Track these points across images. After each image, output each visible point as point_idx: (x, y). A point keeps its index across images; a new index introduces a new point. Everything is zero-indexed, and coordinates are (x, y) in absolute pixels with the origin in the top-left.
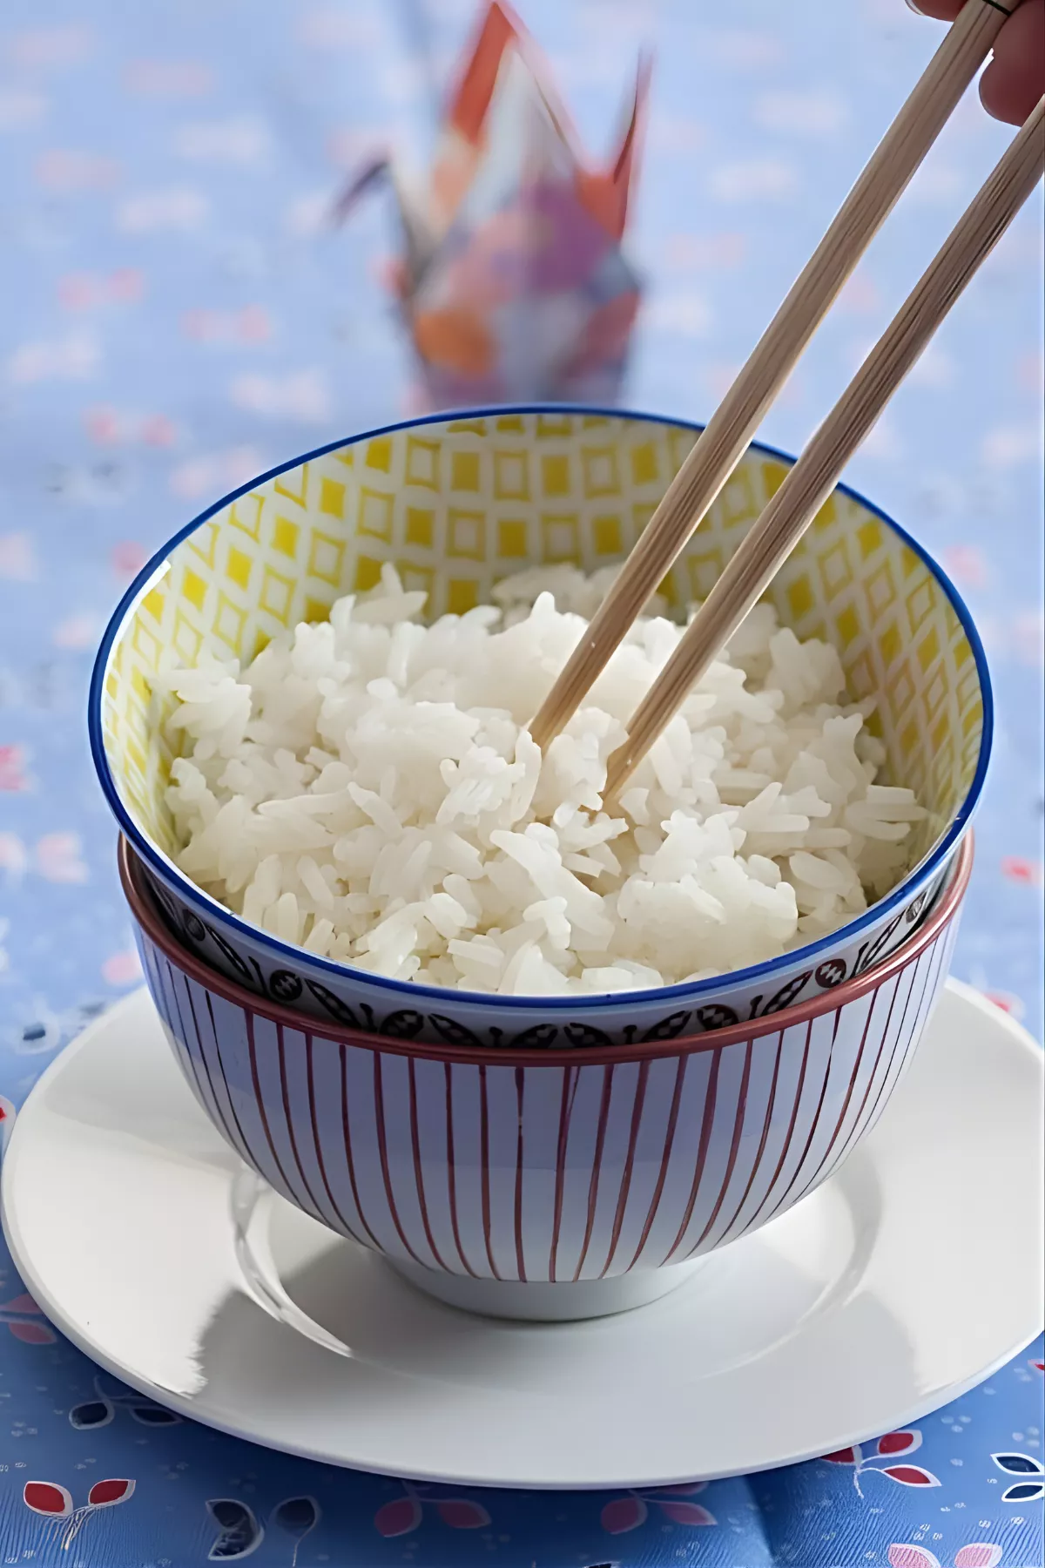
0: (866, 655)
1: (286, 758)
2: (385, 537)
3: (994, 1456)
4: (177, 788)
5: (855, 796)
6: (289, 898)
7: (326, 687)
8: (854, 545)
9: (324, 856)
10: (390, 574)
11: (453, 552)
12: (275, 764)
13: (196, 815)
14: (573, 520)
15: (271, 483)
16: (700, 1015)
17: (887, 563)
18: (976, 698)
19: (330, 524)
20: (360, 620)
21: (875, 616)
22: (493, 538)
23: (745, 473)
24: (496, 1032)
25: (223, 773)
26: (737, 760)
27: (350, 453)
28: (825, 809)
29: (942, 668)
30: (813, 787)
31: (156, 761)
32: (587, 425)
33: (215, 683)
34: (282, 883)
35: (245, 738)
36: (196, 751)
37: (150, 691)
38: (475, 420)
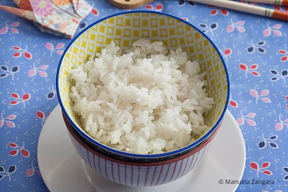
0: (204, 63)
1: (93, 86)
2: (112, 34)
4: (73, 93)
5: (202, 98)
6: (95, 124)
7: (101, 71)
8: (203, 44)
9: (102, 114)
10: (113, 43)
11: (125, 36)
12: (91, 88)
13: (76, 99)
14: (148, 30)
15: (91, 28)
16: (173, 155)
17: (209, 49)
18: (226, 83)
19: (101, 34)
20: (106, 53)
21: (206, 57)
22: (132, 33)
23: (182, 26)
24: (135, 159)
25: (81, 90)
26: (180, 89)
27: (106, 21)
28: (197, 104)
29: (220, 73)
30: (195, 99)
31: (68, 87)
32: (152, 15)
33: (79, 72)
34: (93, 120)
35: (85, 81)
36: (76, 84)
37: (67, 73)
38: (130, 14)
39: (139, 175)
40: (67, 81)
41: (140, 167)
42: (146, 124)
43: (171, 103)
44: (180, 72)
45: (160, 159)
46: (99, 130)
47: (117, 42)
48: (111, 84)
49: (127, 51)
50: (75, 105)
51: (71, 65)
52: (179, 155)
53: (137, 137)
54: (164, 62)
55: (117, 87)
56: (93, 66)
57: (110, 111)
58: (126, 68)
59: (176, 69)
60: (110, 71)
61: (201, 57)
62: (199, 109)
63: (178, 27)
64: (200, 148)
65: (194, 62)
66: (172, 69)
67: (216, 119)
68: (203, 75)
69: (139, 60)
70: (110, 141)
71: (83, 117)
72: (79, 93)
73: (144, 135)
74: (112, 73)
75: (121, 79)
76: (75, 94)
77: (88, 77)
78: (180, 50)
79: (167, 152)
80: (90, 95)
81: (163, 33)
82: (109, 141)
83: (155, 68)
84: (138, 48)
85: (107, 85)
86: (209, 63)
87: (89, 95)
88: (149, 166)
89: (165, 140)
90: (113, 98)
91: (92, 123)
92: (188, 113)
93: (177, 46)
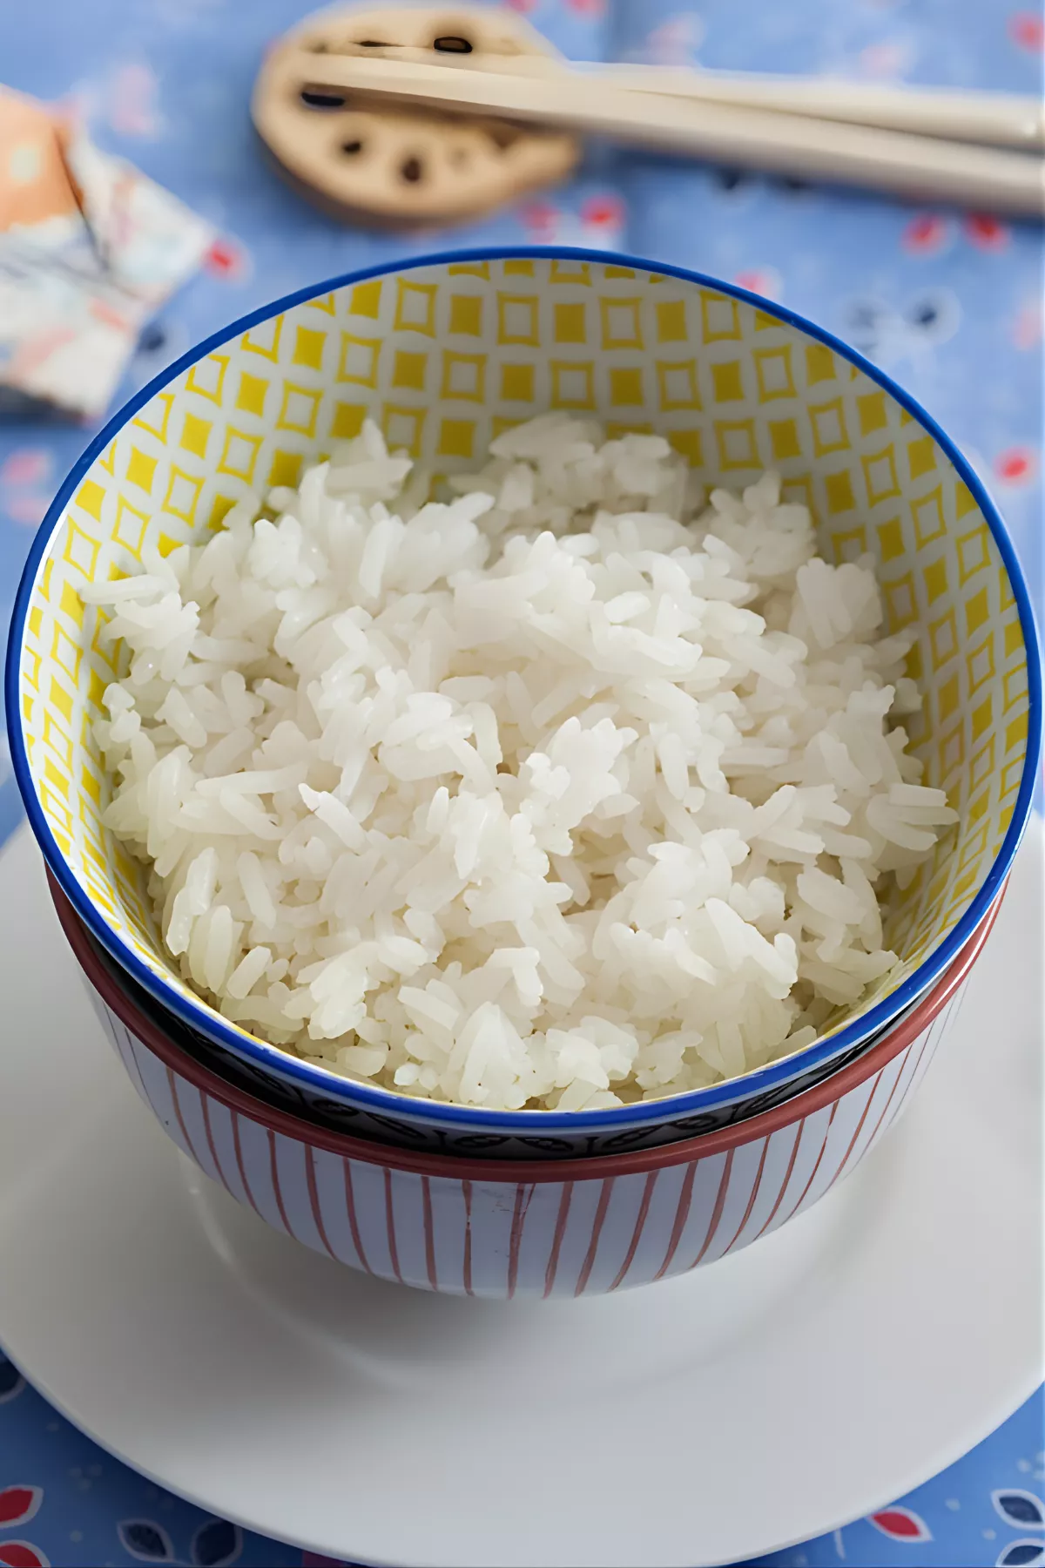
0: (908, 578)
1: (234, 683)
2: (370, 382)
3: (996, 1496)
4: (110, 723)
5: (880, 788)
6: (224, 913)
7: (284, 600)
8: (903, 461)
9: (266, 852)
10: (372, 434)
11: (446, 393)
12: (221, 696)
13: (128, 757)
14: (587, 368)
15: (237, 340)
16: (673, 1124)
17: (937, 494)
18: (1024, 706)
19: (302, 374)
20: (333, 492)
21: (921, 544)
22: (493, 380)
23: (785, 352)
24: (441, 1134)
25: (162, 702)
26: (748, 726)
27: (331, 300)
28: (843, 817)
29: (990, 641)
30: (832, 787)
31: (86, 685)
32: (609, 275)
33: (157, 598)
34: (217, 890)
35: (191, 655)
36: (134, 670)
37: (82, 605)
38: (478, 263)
39: (468, 1233)
40: (80, 653)
41: (470, 1185)
42: (524, 929)
43: (688, 810)
44: (758, 623)
45: (591, 1139)
46: (246, 951)
47: (403, 426)
48: (335, 679)
49: (456, 482)
50: (117, 797)
51: (110, 555)
52: (710, 1124)
53: (467, 1005)
54: (663, 558)
55: (367, 699)
56: (242, 568)
57: (314, 840)
58: (441, 584)
59: (734, 603)
60: (343, 601)
61: (891, 540)
62: (857, 851)
63: (761, 355)
64: (839, 1086)
65: (847, 568)
66: (708, 602)
67: (947, 917)
68: (898, 646)
69: (516, 544)
70: (307, 1021)
71: (160, 869)
72: (148, 723)
73: (506, 992)
74: (351, 610)
75: (402, 651)
76: (126, 727)
77: (206, 628)
78: (767, 490)
79: (645, 1102)
80: (214, 738)
81: (678, 384)
82: (304, 1019)
83: (606, 593)
84: (524, 469)
85: (314, 682)
86: (936, 579)
87: (205, 740)
88: (523, 1180)
89: (637, 1028)
90: (337, 763)
91: (205, 906)
92: (785, 871)
93: (753, 465)
